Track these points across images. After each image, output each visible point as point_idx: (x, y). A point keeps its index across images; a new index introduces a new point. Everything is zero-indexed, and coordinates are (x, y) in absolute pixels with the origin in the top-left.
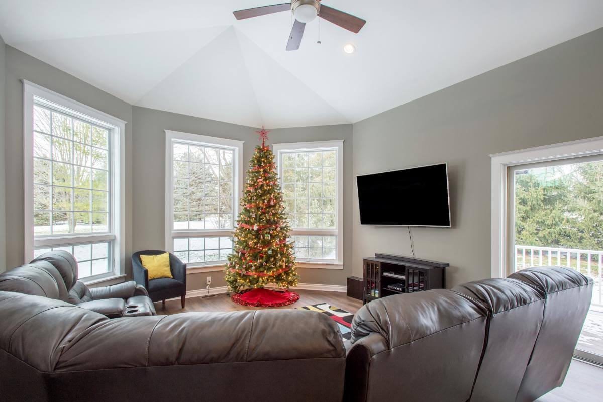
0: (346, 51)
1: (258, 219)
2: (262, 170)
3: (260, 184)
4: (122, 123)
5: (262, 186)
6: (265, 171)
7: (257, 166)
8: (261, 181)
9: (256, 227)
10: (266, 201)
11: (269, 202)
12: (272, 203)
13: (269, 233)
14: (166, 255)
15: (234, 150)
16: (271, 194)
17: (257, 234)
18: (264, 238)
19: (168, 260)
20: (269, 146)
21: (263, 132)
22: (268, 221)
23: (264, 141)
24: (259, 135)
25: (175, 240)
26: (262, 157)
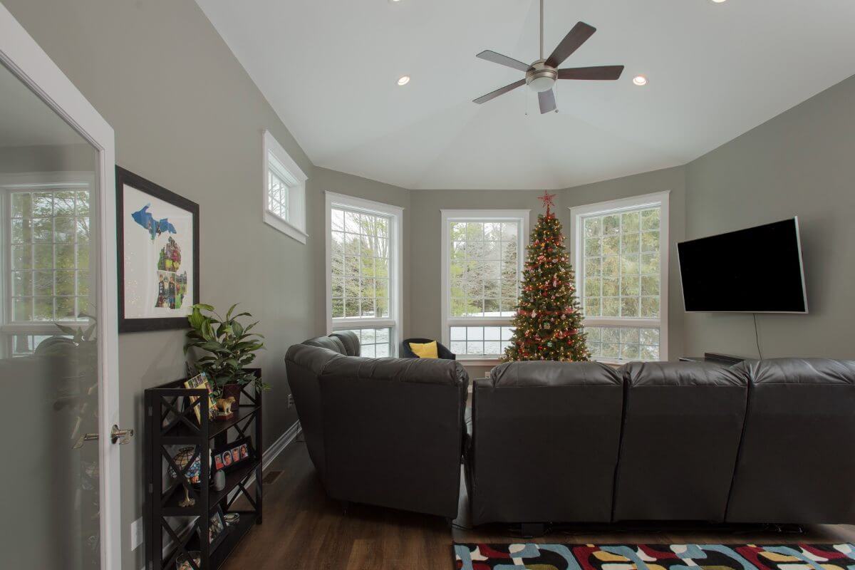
0: (636, 83)
1: (536, 304)
2: (543, 245)
3: (541, 261)
4: (400, 211)
5: (543, 264)
6: (547, 246)
7: (537, 240)
8: (542, 258)
9: (534, 315)
10: (547, 283)
11: (551, 283)
12: (555, 284)
13: (549, 321)
14: (434, 344)
15: (519, 221)
16: (554, 274)
17: (535, 323)
18: (543, 327)
19: (436, 348)
20: (553, 214)
21: (547, 197)
22: (549, 307)
23: (548, 209)
24: (542, 202)
25: (452, 328)
26: (544, 229)
